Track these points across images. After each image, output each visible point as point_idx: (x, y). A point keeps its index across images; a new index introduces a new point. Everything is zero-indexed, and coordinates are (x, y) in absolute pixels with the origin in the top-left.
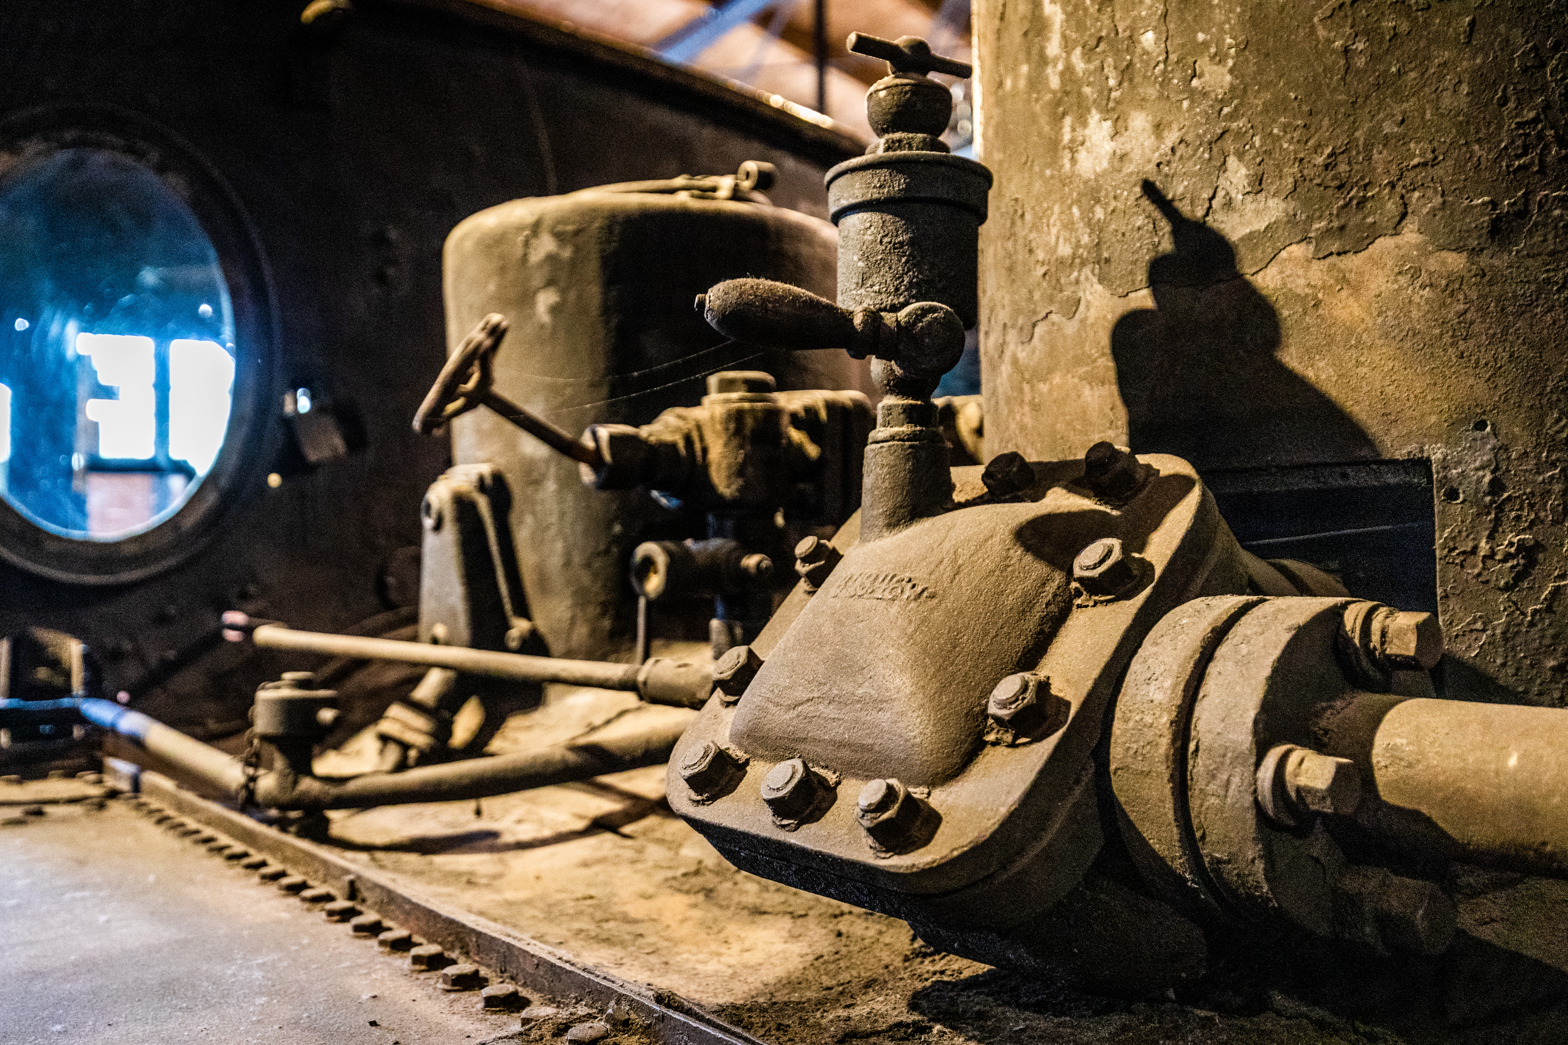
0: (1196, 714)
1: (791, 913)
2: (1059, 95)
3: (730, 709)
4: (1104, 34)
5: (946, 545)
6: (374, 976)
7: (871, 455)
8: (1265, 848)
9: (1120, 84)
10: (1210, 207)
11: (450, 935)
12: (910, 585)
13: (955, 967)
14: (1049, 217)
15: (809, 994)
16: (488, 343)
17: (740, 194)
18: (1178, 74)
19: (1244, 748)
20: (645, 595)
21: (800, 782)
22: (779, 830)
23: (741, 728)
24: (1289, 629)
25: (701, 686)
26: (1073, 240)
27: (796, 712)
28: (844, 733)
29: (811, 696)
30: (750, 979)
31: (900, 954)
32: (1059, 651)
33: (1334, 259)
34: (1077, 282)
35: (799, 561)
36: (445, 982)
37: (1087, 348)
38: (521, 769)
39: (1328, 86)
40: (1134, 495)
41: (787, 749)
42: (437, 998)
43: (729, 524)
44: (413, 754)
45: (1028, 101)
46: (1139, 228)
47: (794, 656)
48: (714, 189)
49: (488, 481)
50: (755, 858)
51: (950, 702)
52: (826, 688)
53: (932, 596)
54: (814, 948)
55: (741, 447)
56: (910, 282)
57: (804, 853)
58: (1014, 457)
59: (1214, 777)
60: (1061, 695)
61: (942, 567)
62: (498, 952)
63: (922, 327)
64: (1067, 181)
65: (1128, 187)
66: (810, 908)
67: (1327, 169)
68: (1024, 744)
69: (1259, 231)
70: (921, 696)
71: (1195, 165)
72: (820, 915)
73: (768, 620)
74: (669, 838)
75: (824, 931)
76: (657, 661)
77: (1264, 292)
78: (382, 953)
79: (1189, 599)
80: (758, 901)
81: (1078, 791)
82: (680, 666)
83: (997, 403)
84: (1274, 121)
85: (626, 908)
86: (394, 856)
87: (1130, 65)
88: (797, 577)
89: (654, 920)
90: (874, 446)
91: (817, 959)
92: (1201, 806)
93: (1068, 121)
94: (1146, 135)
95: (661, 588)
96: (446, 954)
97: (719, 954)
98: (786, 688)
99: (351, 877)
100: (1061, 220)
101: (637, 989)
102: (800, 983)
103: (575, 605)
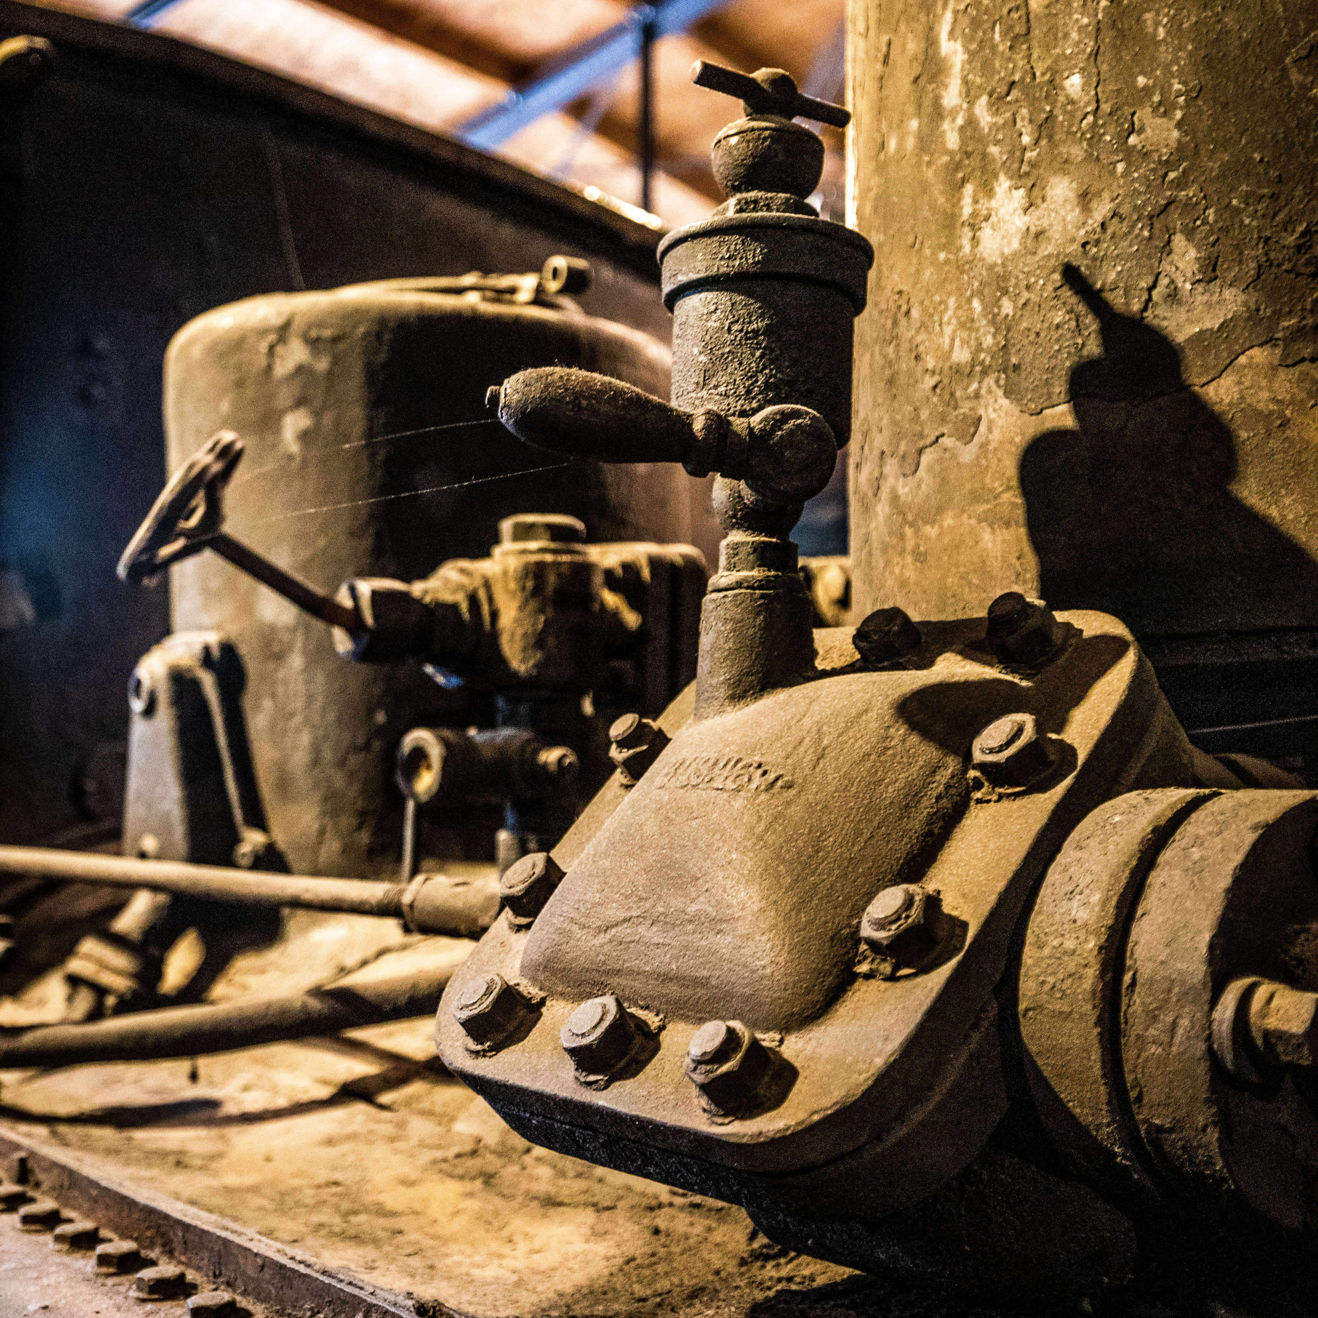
0: (1133, 937)
1: (595, 1205)
2: (958, 158)
3: (522, 934)
4: (1017, 77)
5: (807, 722)
6: (46, 1281)
7: (711, 606)
8: (1220, 1112)
9: (1037, 142)
10: (1150, 299)
11: (148, 1228)
12: (760, 771)
13: (806, 1272)
14: (942, 313)
15: (616, 1307)
16: (217, 467)
17: (543, 297)
18: (1112, 128)
19: (1195, 980)
20: (414, 796)
21: (612, 1026)
22: (583, 1089)
23: (535, 957)
24: (1255, 828)
25: (484, 910)
26: (973, 342)
27: (608, 936)
28: (670, 963)
29: (628, 915)
30: (541, 1288)
31: (734, 1257)
32: (953, 858)
33: (1305, 367)
34: (977, 395)
35: (614, 746)
36: (139, 1289)
37: (988, 480)
38: (250, 1019)
39: (1302, 144)
40: (1051, 661)
41: (595, 984)
42: (129, 1309)
43: (523, 709)
44: (111, 1001)
45: (918, 165)
46: (1058, 326)
47: (607, 863)
48: (513, 290)
49: (216, 653)
50: (551, 1127)
51: (811, 922)
52: (648, 905)
53: (789, 786)
54: (624, 1248)
55: (542, 610)
56: (766, 383)
57: (615, 1118)
58: (895, 614)
59: (1155, 1018)
60: (955, 913)
61: (802, 749)
62: (212, 1249)
63: (782, 436)
64: (967, 267)
65: (1046, 272)
66: (620, 1198)
67: (1299, 252)
68: (907, 977)
69: (1211, 330)
70: (773, 914)
71: (1131, 246)
72: (633, 1207)
73: (571, 822)
74: (438, 1109)
75: (637, 1228)
76: (427, 879)
77: (1217, 408)
78: (59, 1251)
79: (1121, 793)
80: (553, 1190)
81: (976, 1036)
82: (457, 885)
83: (870, 554)
84: (1233, 189)
85: (382, 1198)
86: (81, 1130)
87: (1051, 116)
88: (611, 767)
89: (417, 1213)
90: (714, 595)
91: (628, 1262)
92: (1138, 1057)
93: (969, 189)
94: (1069, 207)
95: (435, 789)
96: (143, 1253)
97: (500, 1256)
98: (595, 905)
99: (22, 1154)
100: (958, 318)
101: (392, 1298)
102: (605, 1293)
103: (324, 814)
